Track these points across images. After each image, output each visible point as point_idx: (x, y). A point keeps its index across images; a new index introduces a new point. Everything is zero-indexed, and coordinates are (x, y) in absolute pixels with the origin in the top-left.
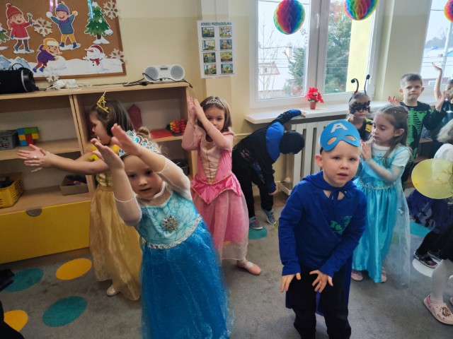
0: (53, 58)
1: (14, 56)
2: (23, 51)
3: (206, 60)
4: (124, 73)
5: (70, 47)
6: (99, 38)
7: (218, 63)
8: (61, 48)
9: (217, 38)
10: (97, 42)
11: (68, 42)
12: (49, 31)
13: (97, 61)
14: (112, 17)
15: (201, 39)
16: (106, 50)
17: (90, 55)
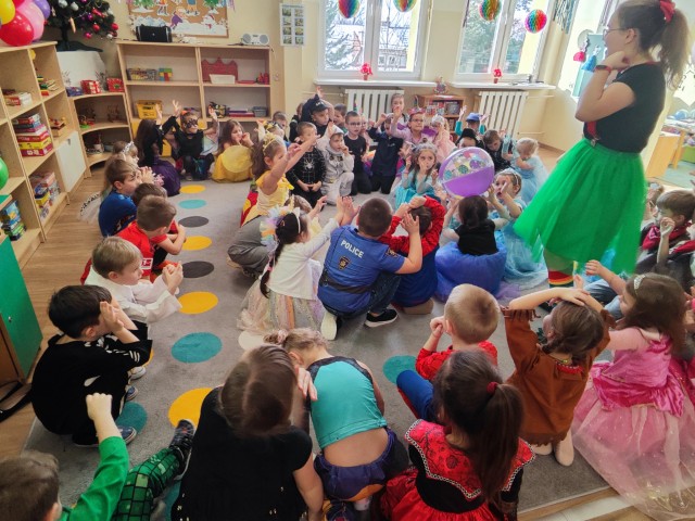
0: (181, 21)
1: (156, 17)
2: (163, 14)
3: (285, 33)
4: (227, 37)
5: (193, 14)
6: (212, 9)
7: (293, 35)
8: (187, 14)
9: (293, 17)
10: (211, 12)
11: (192, 10)
13: (210, 26)
15: (281, 16)
16: (216, 18)
17: (205, 21)
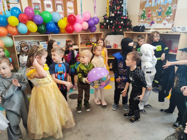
0: (154, 23)
2: (148, 21)
5: (159, 20)
6: (168, 16)
8: (157, 20)
10: (167, 18)
11: (159, 18)
12: (155, 15)
14: (174, 9)
16: (169, 20)
17: (164, 22)
